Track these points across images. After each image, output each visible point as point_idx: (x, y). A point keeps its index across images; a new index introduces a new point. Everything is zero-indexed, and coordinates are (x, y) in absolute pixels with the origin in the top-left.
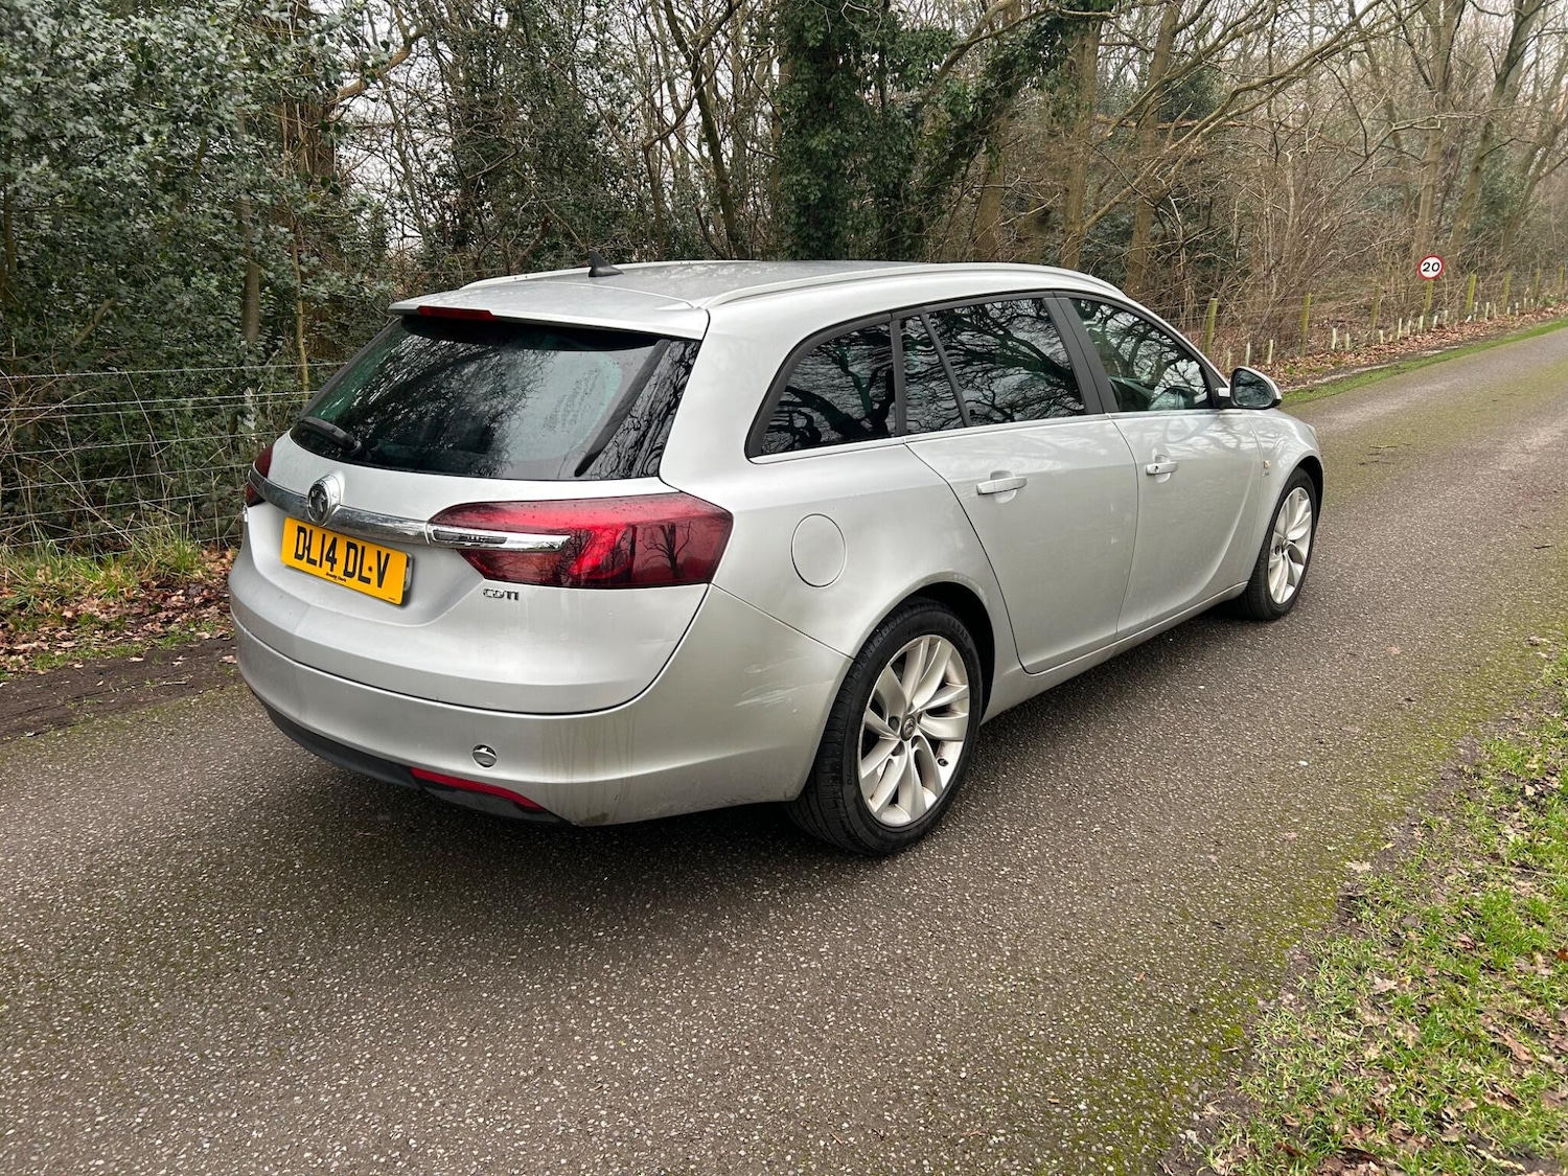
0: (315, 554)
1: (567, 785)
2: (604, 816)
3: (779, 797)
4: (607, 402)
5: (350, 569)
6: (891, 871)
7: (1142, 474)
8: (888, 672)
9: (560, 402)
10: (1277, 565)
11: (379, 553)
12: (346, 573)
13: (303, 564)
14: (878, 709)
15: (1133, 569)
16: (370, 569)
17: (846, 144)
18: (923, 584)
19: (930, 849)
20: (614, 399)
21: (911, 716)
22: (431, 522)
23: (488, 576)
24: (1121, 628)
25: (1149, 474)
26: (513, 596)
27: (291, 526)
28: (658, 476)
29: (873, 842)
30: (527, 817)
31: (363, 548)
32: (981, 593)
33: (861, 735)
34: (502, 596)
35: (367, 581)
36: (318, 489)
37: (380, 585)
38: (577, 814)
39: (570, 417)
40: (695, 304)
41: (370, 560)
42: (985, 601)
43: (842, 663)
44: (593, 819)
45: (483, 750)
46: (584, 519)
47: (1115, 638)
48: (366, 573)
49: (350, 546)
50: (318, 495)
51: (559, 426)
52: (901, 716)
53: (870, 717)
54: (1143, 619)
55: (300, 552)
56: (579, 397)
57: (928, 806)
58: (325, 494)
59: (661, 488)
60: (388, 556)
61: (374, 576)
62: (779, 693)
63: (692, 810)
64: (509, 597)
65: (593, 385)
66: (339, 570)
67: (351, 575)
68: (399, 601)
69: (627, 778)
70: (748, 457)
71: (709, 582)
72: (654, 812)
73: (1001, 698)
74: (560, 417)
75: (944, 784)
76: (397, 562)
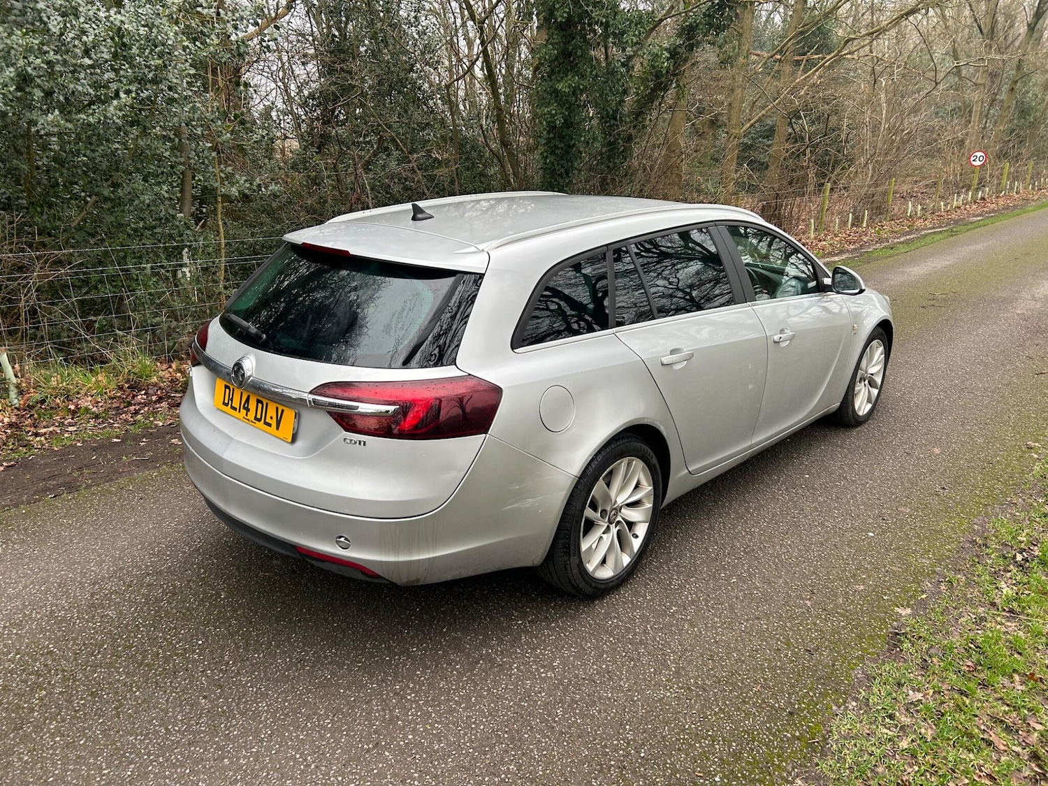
0: (236, 404)
1: (395, 562)
2: (418, 580)
3: (529, 564)
4: (423, 316)
5: (259, 416)
6: (600, 608)
7: (770, 342)
8: (601, 483)
9: (394, 315)
10: (860, 390)
11: (277, 408)
12: (256, 418)
13: (228, 409)
14: (594, 506)
15: (763, 403)
16: (271, 418)
17: (581, 87)
18: (624, 427)
19: (626, 593)
20: (428, 314)
21: (615, 509)
22: (311, 393)
23: (346, 430)
24: (755, 440)
25: (775, 342)
26: (362, 443)
27: (220, 384)
28: (455, 364)
29: (589, 590)
30: (369, 580)
31: (267, 404)
32: (662, 429)
33: (582, 524)
34: (356, 443)
35: (270, 425)
36: (238, 366)
37: (278, 429)
38: (401, 579)
39: (400, 326)
40: (481, 247)
41: (271, 412)
42: (665, 434)
43: (571, 480)
44: (411, 582)
45: (342, 539)
46: (408, 395)
47: (750, 447)
48: (268, 420)
49: (259, 401)
50: (238, 369)
51: (393, 331)
52: (608, 509)
53: (589, 512)
54: (769, 434)
55: (226, 401)
56: (405, 312)
57: (625, 565)
58: (243, 369)
59: (457, 373)
60: (283, 411)
61: (274, 423)
62: (530, 500)
63: (473, 574)
64: (360, 444)
65: (415, 304)
66: (251, 415)
67: (259, 420)
68: (290, 440)
69: (433, 558)
70: (513, 349)
71: (486, 433)
72: (449, 576)
73: (675, 490)
74: (393, 326)
75: (636, 550)
76: (289, 416)
